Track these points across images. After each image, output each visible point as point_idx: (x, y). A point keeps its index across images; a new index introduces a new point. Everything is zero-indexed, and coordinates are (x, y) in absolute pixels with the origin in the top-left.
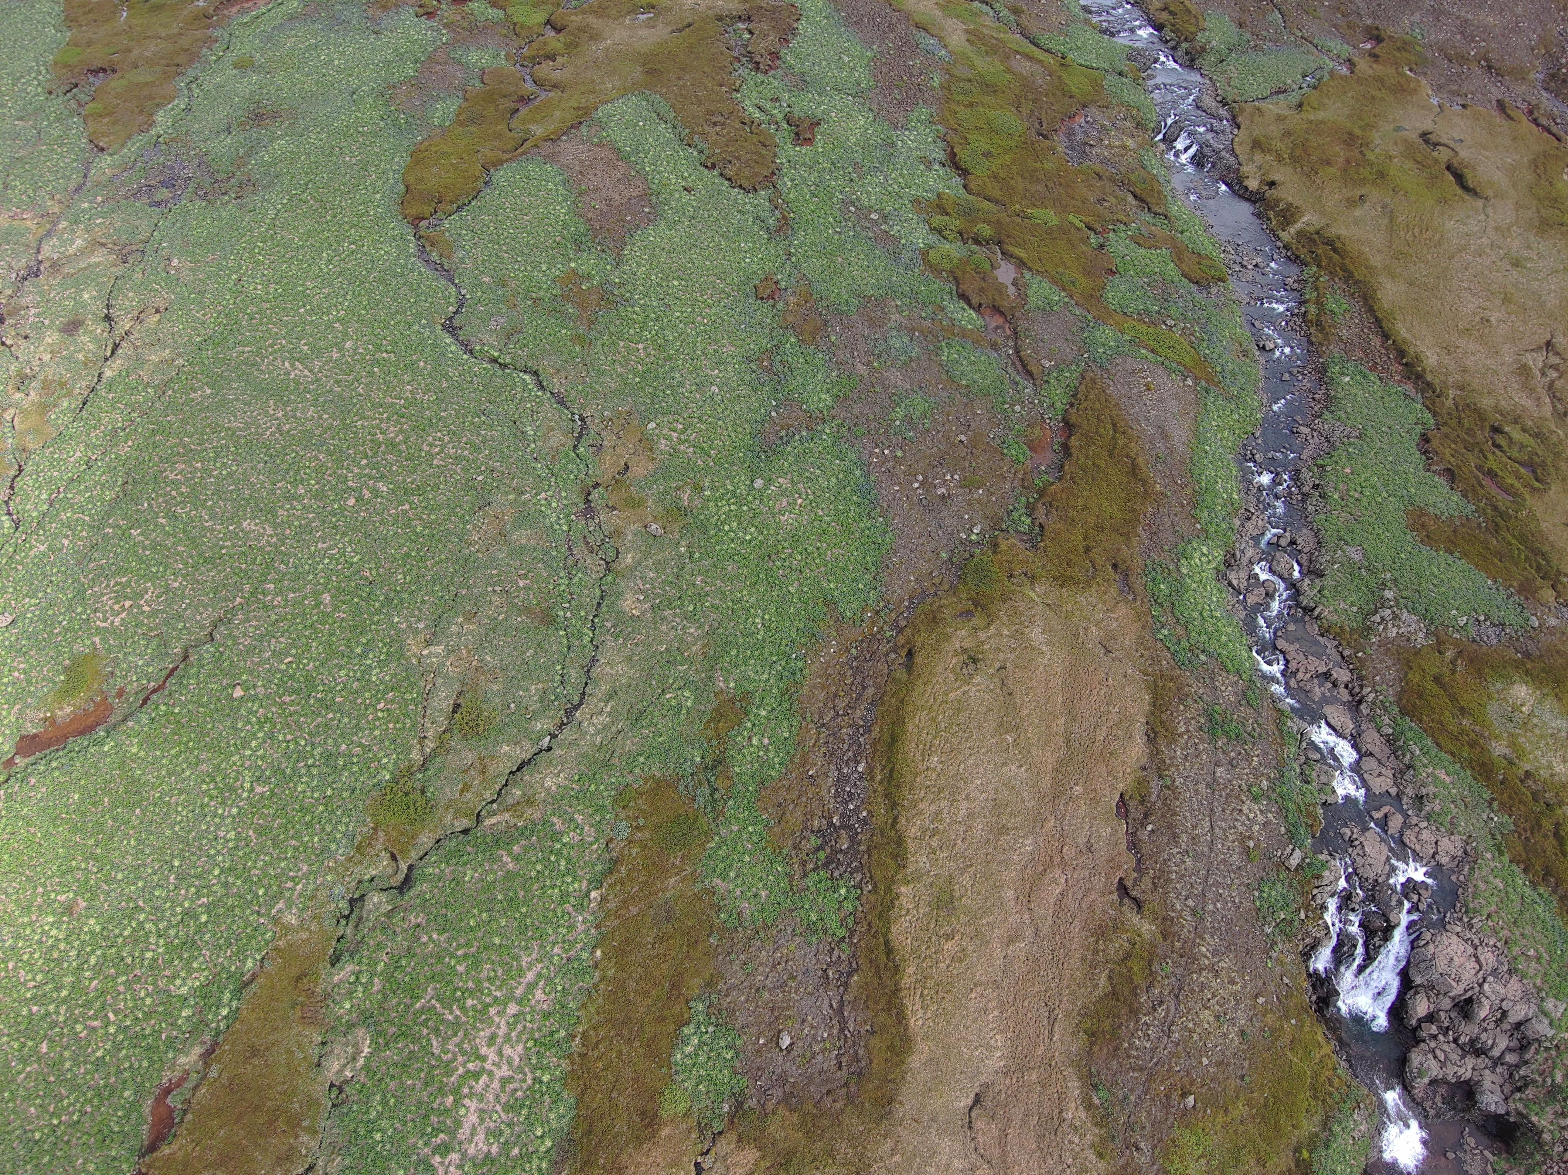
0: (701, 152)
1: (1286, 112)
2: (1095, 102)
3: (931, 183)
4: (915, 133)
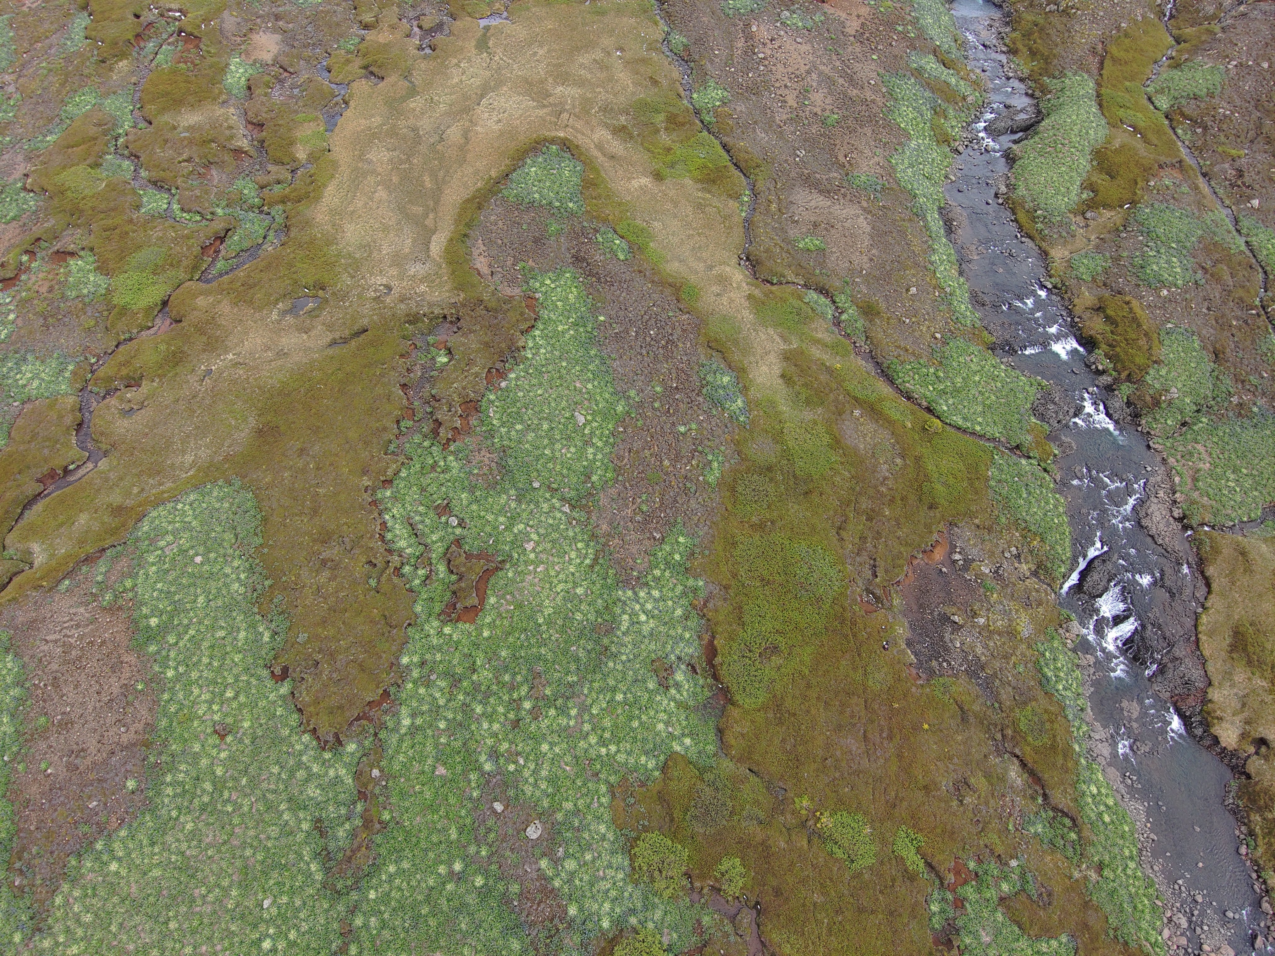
3: (660, 726)
4: (656, 593)
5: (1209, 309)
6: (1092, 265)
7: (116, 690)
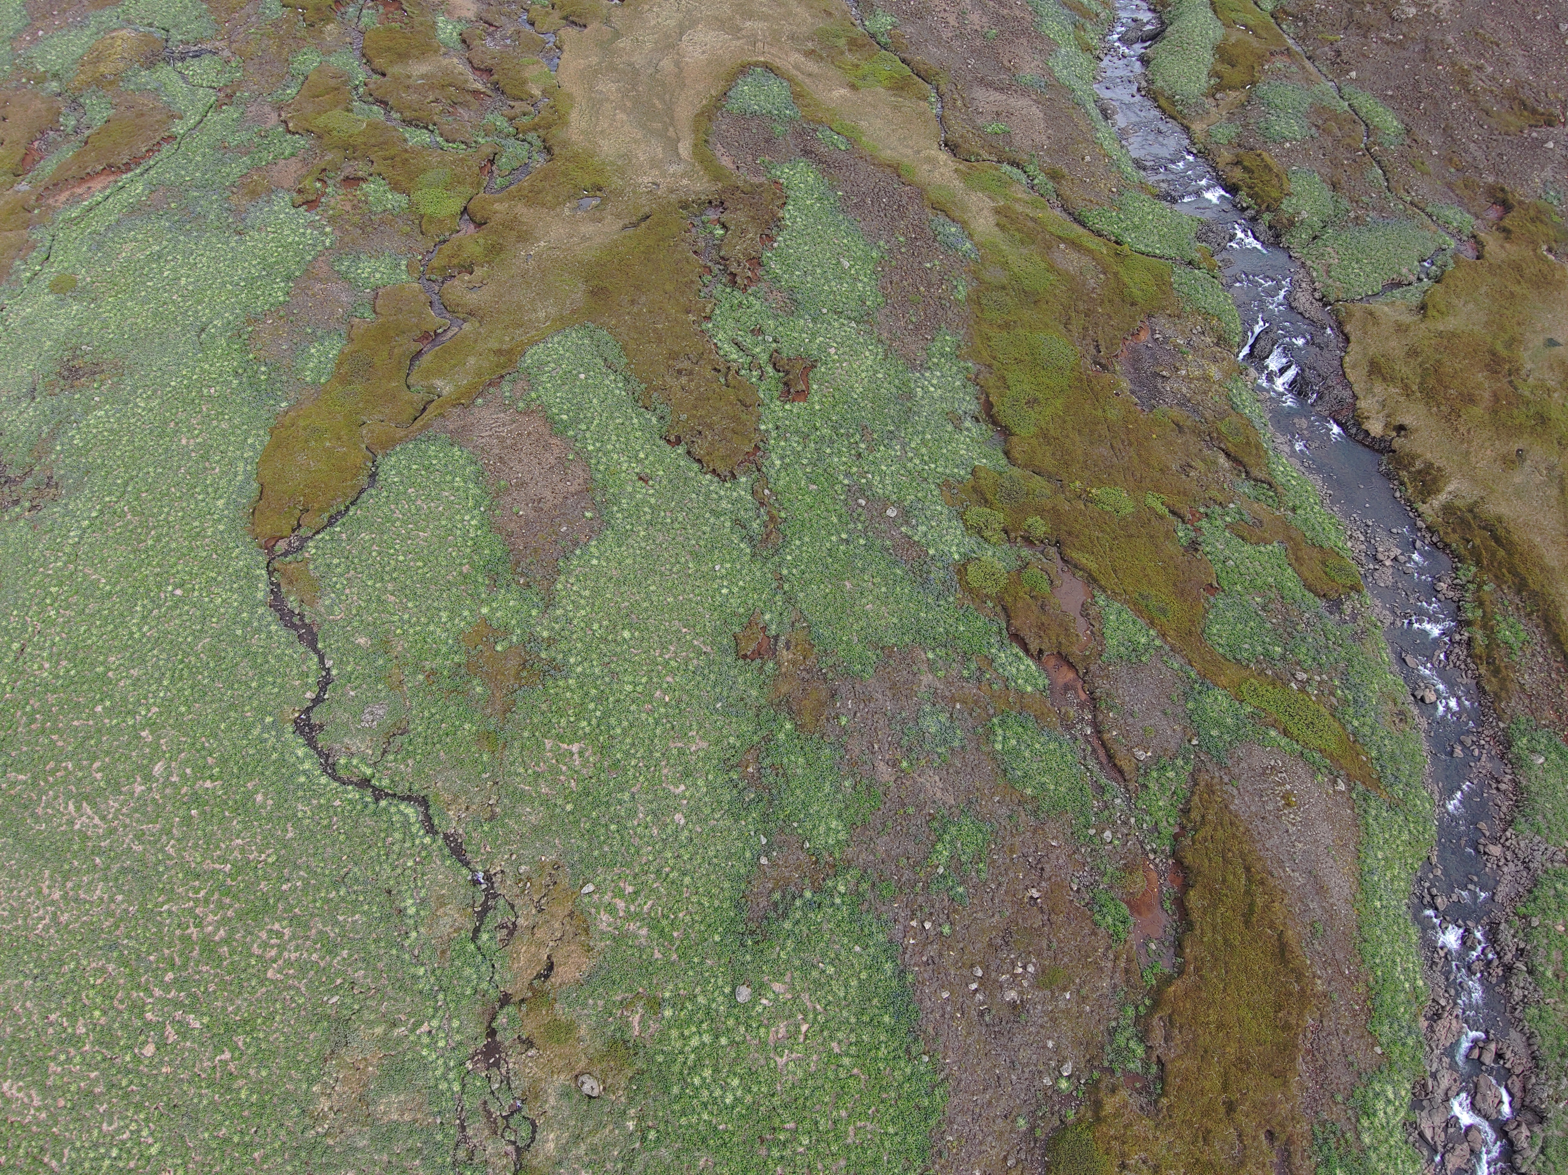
0: (662, 418)
1: (1407, 319)
2: (1164, 308)
3: (963, 452)
4: (938, 374)
5: (1324, 155)
6: (1226, 132)
7: (553, 462)
